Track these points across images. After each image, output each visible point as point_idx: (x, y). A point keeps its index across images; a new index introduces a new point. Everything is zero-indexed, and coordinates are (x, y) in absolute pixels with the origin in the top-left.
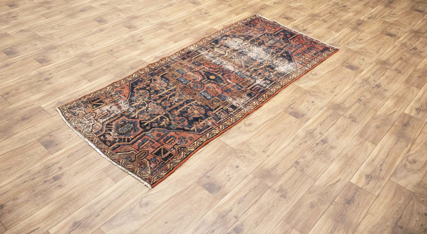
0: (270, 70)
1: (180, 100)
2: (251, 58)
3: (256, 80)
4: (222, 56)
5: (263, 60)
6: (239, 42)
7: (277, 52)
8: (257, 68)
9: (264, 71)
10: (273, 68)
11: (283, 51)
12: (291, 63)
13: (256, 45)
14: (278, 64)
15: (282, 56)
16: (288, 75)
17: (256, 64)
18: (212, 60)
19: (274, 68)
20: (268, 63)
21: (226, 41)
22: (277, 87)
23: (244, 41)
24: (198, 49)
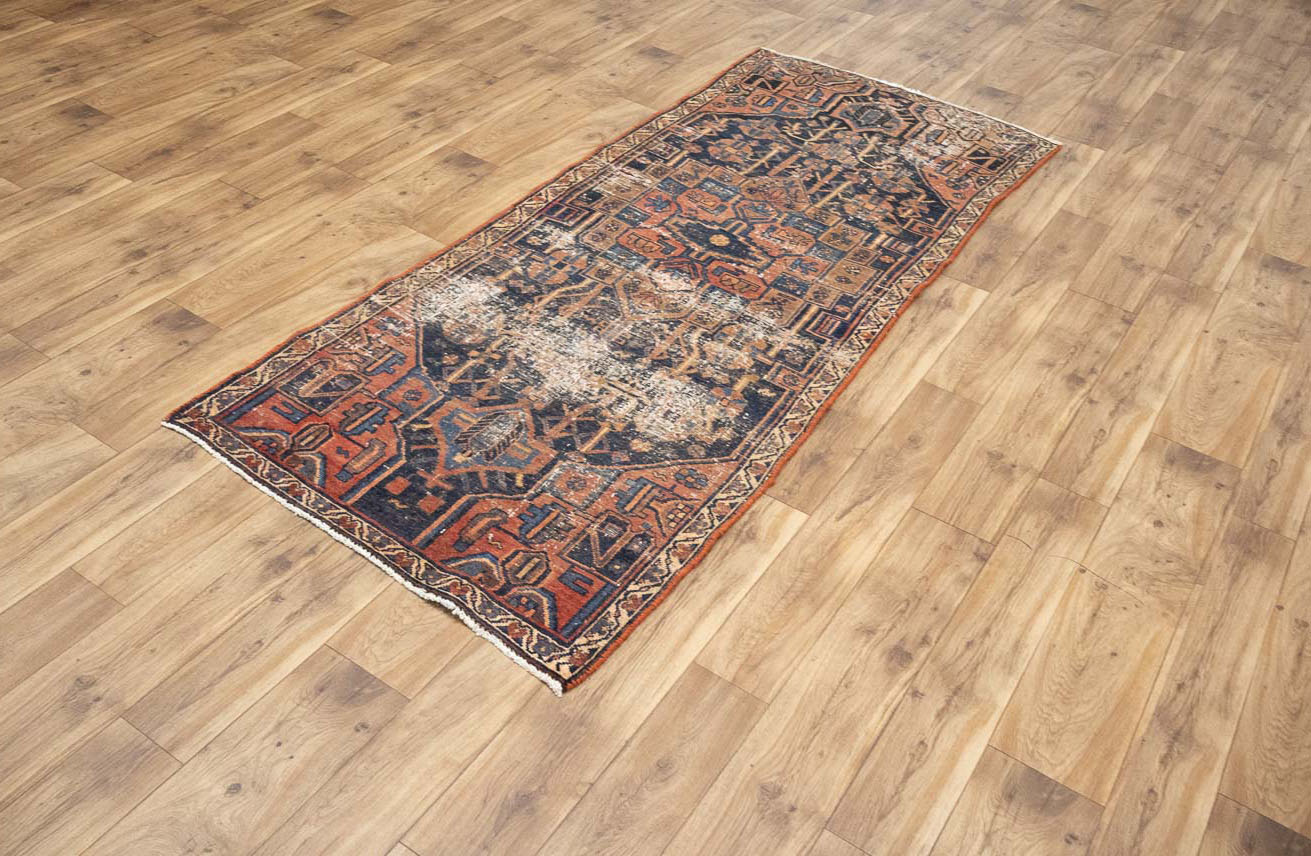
0: (520, 284)
1: (786, 173)
2: (595, 329)
3: (574, 242)
4: (711, 326)
5: (546, 324)
6: (652, 415)
7: (480, 372)
8: (569, 288)
9: (545, 280)
10: (512, 291)
11: (451, 379)
12: (432, 317)
13: (575, 405)
14: (485, 313)
15: (462, 352)
16: (460, 271)
17: (575, 307)
18: (742, 308)
19: (505, 294)
20: (526, 314)
21: (713, 413)
22: (506, 224)
23: (632, 425)
24: (817, 354)
